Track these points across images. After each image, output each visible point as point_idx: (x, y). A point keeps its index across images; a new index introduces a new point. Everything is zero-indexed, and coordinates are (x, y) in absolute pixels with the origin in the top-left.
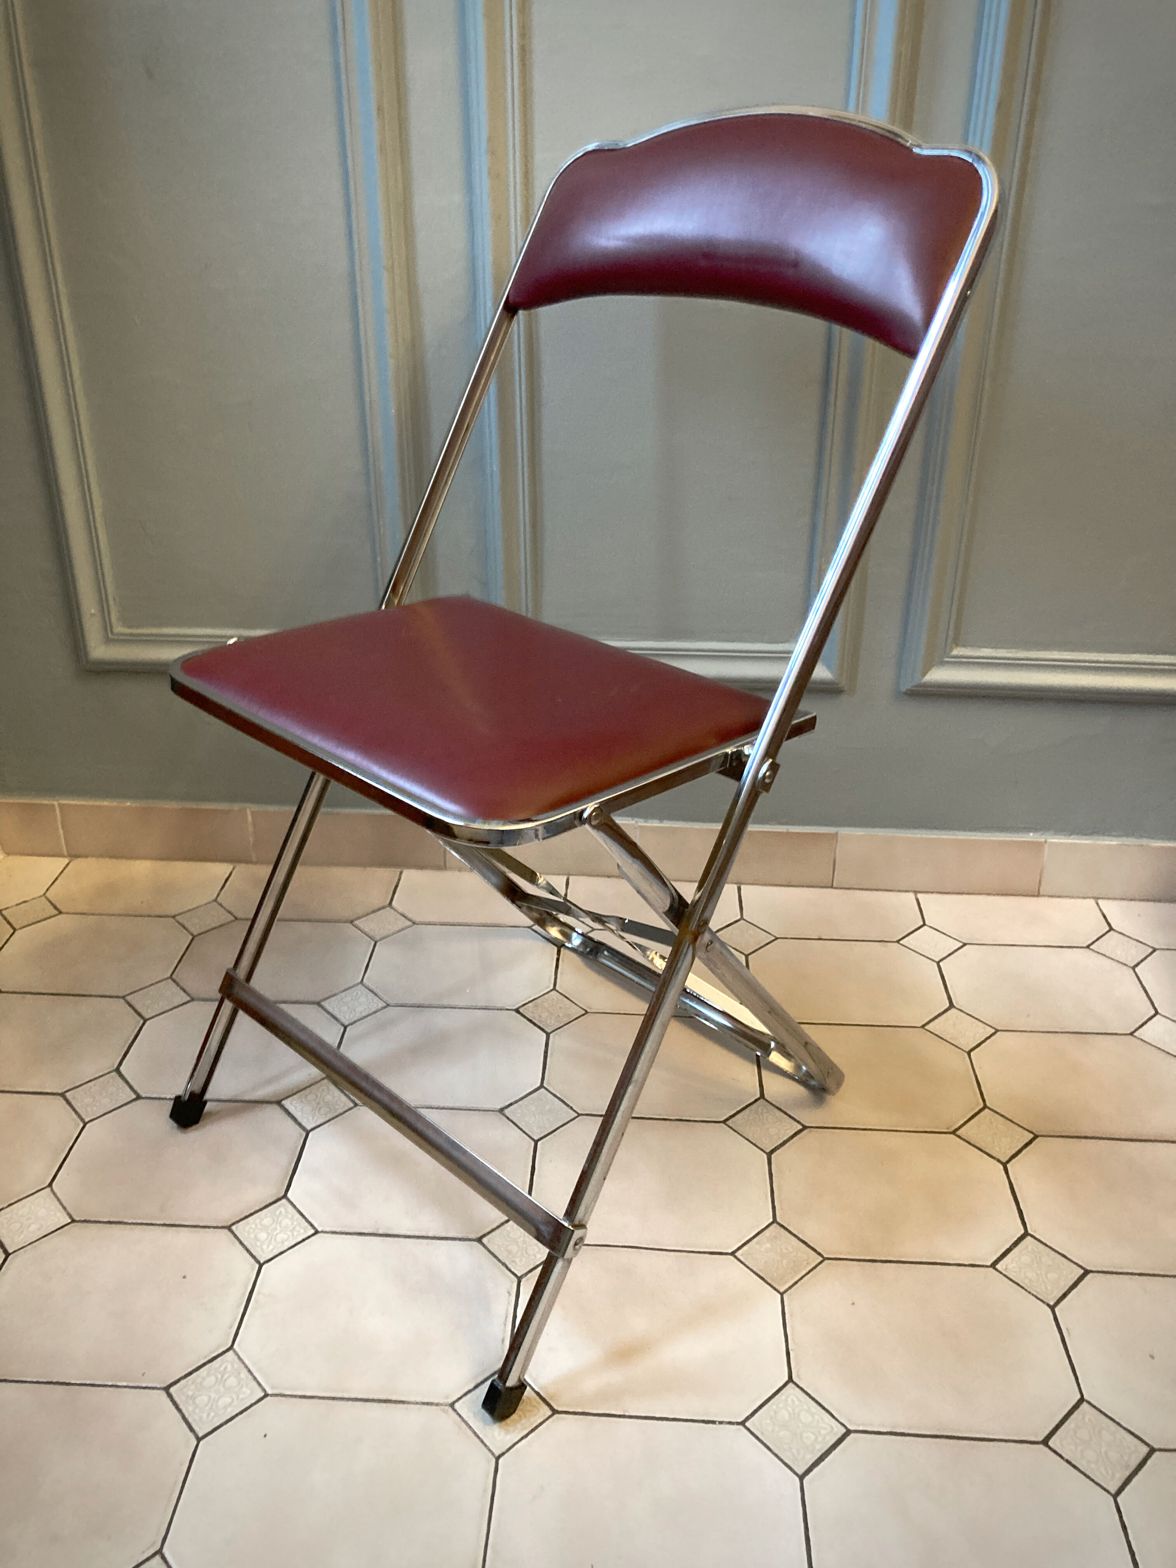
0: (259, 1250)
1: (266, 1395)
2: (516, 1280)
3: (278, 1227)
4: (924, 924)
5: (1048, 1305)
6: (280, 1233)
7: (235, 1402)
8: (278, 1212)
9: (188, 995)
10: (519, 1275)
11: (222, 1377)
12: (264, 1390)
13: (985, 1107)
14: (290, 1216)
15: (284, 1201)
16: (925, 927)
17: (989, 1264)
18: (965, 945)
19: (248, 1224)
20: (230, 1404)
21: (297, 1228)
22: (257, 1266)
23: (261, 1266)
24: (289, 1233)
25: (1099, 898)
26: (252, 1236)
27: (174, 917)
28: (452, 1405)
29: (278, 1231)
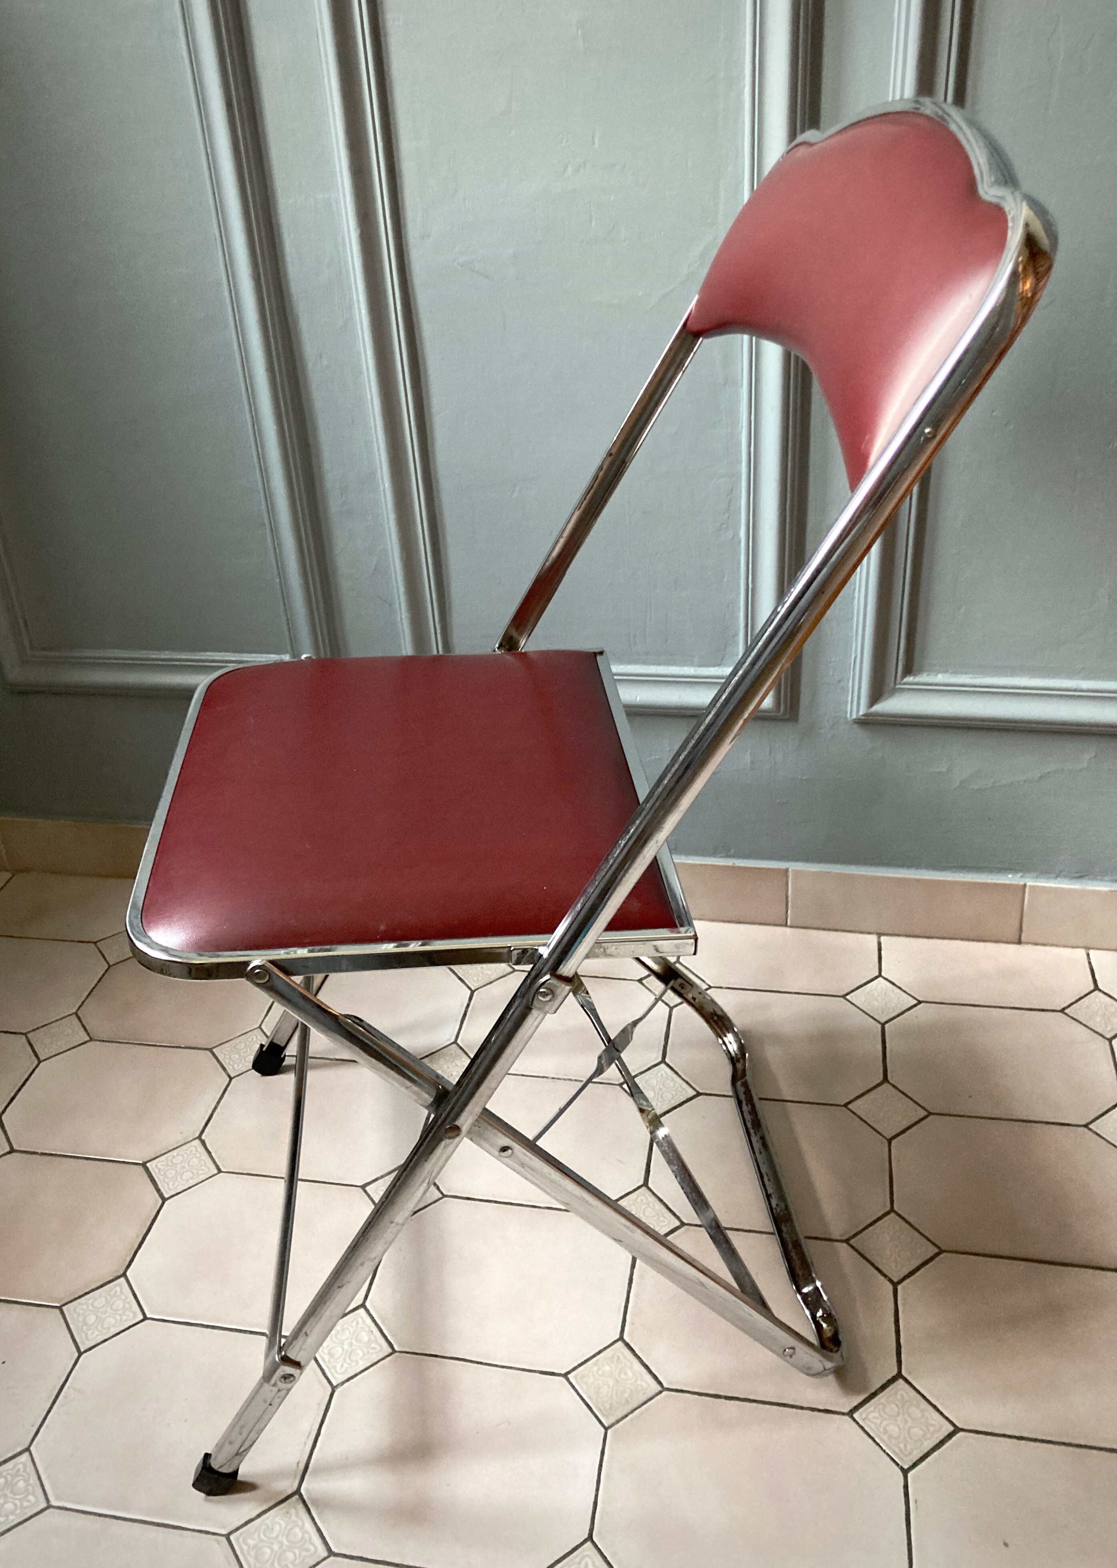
0: (83, 1335)
1: (49, 1506)
2: (330, 1389)
3: (109, 1309)
4: (880, 975)
5: (902, 1469)
6: (109, 1316)
7: (18, 1511)
8: (112, 1293)
9: (88, 1034)
10: (335, 1384)
11: (12, 1480)
12: (47, 1500)
13: (892, 1210)
14: (123, 1297)
15: (122, 1279)
16: (880, 979)
17: (846, 1410)
18: (920, 1002)
19: (80, 1304)
20: (12, 1513)
21: (128, 1313)
22: (76, 1355)
23: (80, 1354)
24: (118, 1317)
25: (1089, 948)
26: (81, 1319)
27: (95, 943)
28: (227, 1536)
29: (107, 1315)
